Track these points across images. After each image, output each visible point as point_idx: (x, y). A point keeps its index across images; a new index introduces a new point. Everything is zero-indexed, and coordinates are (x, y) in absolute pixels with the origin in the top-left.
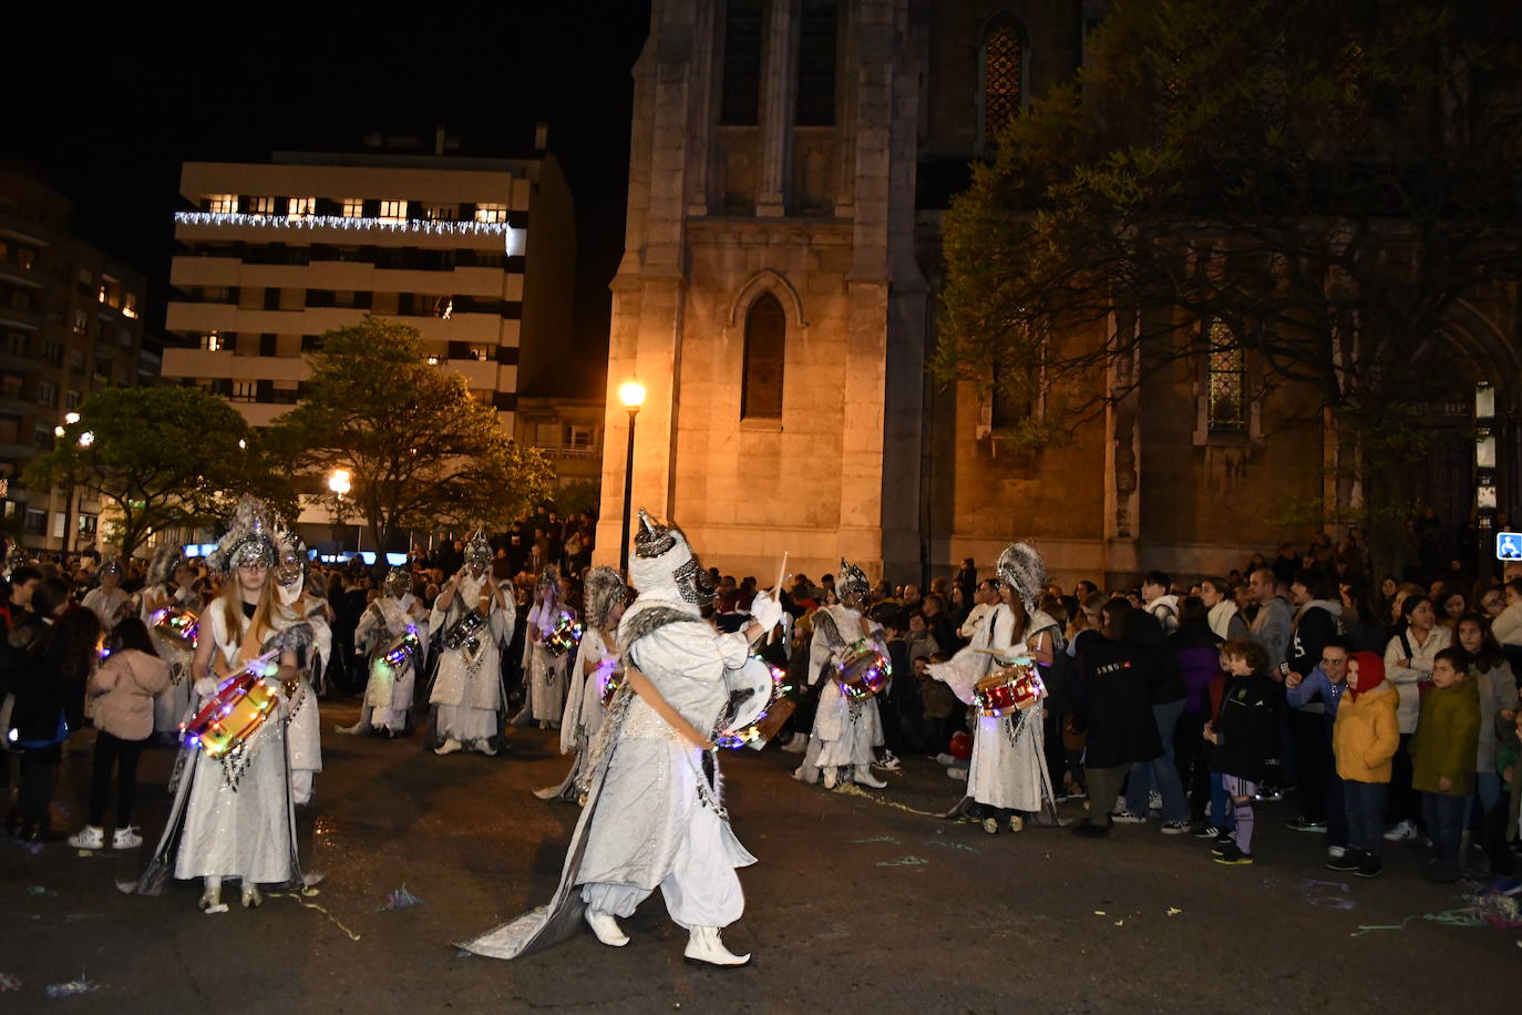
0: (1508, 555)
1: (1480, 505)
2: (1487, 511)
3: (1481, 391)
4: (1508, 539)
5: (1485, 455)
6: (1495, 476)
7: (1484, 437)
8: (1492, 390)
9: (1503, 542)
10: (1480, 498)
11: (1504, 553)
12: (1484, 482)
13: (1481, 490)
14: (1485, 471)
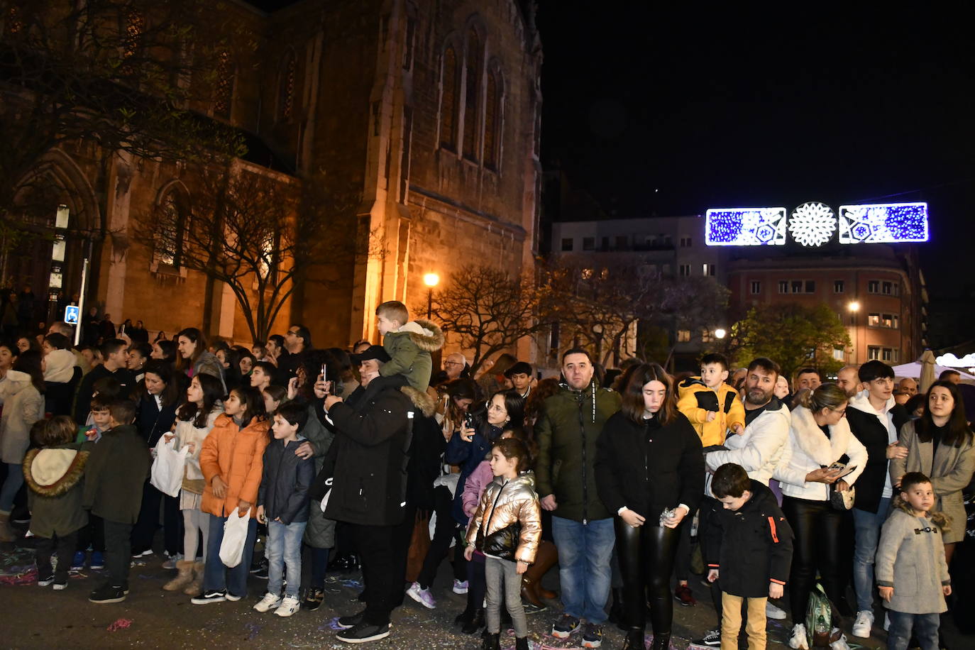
0: (71, 321)
1: (51, 285)
2: (55, 290)
3: (60, 210)
4: (73, 310)
5: (58, 252)
6: (64, 267)
7: (58, 241)
8: (68, 211)
9: (69, 312)
10: (51, 280)
11: (70, 319)
12: (56, 271)
13: (53, 275)
14: (57, 263)
